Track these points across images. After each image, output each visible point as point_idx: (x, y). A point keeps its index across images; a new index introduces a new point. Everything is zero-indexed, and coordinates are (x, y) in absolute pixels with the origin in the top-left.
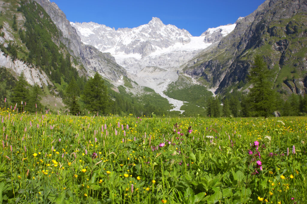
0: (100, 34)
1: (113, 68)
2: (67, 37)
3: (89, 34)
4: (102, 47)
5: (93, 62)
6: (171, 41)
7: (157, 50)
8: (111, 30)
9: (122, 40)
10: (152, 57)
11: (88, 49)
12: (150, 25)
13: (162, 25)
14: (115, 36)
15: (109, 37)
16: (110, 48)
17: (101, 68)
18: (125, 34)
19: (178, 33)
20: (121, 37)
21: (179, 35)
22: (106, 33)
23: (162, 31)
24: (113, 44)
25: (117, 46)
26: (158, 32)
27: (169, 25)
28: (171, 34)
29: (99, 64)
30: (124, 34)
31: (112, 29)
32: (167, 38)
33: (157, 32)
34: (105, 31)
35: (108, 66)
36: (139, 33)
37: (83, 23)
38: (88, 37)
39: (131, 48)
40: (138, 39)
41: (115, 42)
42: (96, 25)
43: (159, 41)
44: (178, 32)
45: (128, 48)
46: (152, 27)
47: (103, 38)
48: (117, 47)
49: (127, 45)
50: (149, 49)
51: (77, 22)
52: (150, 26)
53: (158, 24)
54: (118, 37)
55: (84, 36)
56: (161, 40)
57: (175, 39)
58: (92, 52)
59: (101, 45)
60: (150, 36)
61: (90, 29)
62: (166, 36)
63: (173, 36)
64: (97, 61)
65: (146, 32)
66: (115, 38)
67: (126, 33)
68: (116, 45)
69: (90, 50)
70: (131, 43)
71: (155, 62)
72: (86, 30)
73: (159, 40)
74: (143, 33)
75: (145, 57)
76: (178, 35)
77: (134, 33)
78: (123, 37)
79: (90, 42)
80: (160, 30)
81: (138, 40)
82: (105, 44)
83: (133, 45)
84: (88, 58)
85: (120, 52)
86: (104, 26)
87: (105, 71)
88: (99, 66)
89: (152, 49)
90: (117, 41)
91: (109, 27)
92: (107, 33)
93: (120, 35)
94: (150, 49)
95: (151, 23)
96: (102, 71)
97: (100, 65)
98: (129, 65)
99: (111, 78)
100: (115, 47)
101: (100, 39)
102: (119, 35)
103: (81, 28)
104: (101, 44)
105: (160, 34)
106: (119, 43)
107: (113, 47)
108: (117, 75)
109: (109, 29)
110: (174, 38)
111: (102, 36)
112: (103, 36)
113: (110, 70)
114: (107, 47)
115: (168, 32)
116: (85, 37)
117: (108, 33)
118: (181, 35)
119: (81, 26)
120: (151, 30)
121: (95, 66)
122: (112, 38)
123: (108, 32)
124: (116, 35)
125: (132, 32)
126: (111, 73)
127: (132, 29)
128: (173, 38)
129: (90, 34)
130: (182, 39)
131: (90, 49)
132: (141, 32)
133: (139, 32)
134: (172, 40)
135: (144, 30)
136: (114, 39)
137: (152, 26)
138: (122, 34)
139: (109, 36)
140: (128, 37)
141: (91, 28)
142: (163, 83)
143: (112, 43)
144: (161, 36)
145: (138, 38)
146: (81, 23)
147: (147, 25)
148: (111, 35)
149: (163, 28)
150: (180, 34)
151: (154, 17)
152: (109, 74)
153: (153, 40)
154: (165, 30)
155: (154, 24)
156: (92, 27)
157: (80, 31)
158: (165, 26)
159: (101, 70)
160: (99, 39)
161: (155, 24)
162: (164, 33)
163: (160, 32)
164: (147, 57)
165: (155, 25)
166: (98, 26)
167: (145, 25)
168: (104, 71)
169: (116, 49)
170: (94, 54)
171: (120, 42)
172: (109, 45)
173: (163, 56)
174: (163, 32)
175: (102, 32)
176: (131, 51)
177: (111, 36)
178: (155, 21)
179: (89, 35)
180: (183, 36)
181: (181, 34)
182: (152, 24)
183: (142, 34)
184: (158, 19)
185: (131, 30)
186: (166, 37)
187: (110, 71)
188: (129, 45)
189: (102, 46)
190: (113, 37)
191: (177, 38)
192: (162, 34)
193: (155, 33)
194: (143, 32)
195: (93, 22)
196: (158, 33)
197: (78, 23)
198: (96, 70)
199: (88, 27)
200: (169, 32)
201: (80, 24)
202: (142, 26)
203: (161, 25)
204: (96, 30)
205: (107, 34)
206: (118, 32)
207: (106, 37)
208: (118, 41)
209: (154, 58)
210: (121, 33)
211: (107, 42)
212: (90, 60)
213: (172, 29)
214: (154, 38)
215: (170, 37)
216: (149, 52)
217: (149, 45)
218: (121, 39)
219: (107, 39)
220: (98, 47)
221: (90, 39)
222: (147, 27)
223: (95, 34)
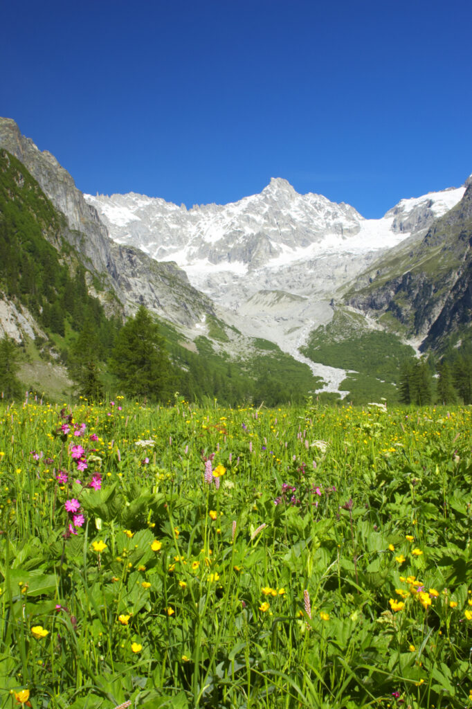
0: (151, 219)
1: (183, 296)
2: (77, 229)
3: (128, 221)
4: (158, 249)
5: (136, 285)
6: (315, 231)
7: (282, 252)
8: (176, 211)
9: (202, 233)
10: (272, 269)
11: (125, 255)
12: (265, 195)
13: (294, 195)
14: (185, 223)
15: (173, 226)
16: (175, 251)
17: (156, 298)
18: (209, 217)
19: (332, 211)
20: (200, 225)
21: (333, 218)
23: (292, 209)
24: (181, 240)
25: (192, 247)
26: (284, 212)
27: (310, 194)
28: (315, 215)
29: (151, 287)
30: (207, 218)
31: (178, 207)
32: (305, 225)
33: (282, 211)
34: (164, 211)
35: (171, 292)
36: (240, 215)
37: (112, 197)
38: (126, 228)
39: (223, 251)
40: (239, 229)
41: (187, 238)
42: (142, 200)
43: (287, 232)
44: (330, 209)
45: (217, 249)
46: (270, 201)
47: (159, 229)
48: (191, 249)
49: (213, 244)
50: (266, 250)
51: (99, 195)
52: (266, 197)
53: (283, 192)
54: (194, 225)
55: (115, 225)
56: (292, 229)
57: (325, 226)
58: (135, 260)
59: (155, 243)
60: (266, 221)
61: (130, 209)
62: (304, 221)
63: (319, 220)
64: (146, 282)
65: (258, 213)
66: (186, 228)
67: (211, 215)
68: (188, 244)
69: (129, 256)
70: (224, 238)
71: (278, 281)
72: (120, 212)
73: (287, 229)
74: (251, 215)
75: (256, 270)
76: (330, 217)
77: (230, 214)
78: (205, 224)
79: (129, 238)
80: (289, 207)
81: (239, 231)
82: (164, 243)
83: (228, 242)
84: (126, 276)
85: (199, 260)
86: (161, 202)
87: (165, 303)
88: (151, 292)
89: (271, 252)
90: (192, 234)
91: (173, 202)
92: (167, 217)
93: (196, 222)
94: (268, 250)
95: (267, 190)
96: (158, 303)
97: (153, 291)
98: (219, 288)
99: (178, 319)
100: (187, 248)
101: (151, 230)
102: (194, 220)
103: (109, 207)
104: (154, 241)
105: (289, 215)
106: (196, 238)
107: (183, 248)
108: (192, 313)
109: (172, 207)
110: (322, 224)
111: (157, 224)
112: (159, 225)
113: (177, 301)
114: (169, 247)
115: (307, 211)
116: (119, 227)
117: (169, 217)
118: (337, 217)
119: (108, 203)
120: (267, 206)
121: (142, 292)
122: (179, 227)
123: (170, 215)
124: (188, 222)
125: (224, 213)
126: (178, 308)
127: (225, 207)
128: (320, 224)
129: (130, 220)
130: (341, 225)
131: (131, 255)
132: (245, 212)
133: (242, 213)
134: (316, 228)
135: (251, 207)
136: (184, 229)
137: (271, 197)
138: (203, 218)
139: (174, 223)
140: (216, 224)
141: (131, 207)
142: (298, 328)
143: (179, 239)
144: (292, 221)
145: (240, 227)
146: (110, 197)
147: (259, 195)
148: (178, 221)
149: (297, 203)
150: (335, 216)
151: (275, 178)
152: (173, 311)
153: (273, 231)
154: (300, 206)
155: (274, 193)
156: (134, 203)
157: (106, 213)
158: (300, 198)
159: (155, 301)
160: (149, 231)
161: (276, 194)
162: (299, 214)
163: (289, 211)
164: (261, 270)
165: (277, 196)
166: (147, 200)
167: (254, 196)
168: (163, 305)
169: (190, 252)
170: (140, 264)
171: (197, 236)
172: (173, 244)
173: (297, 267)
174: (296, 211)
175: (157, 215)
176: (225, 257)
177: (176, 224)
178: (278, 187)
179: (128, 224)
180: (342, 219)
181: (338, 215)
182: (270, 193)
183: (248, 218)
184: (285, 182)
185: (224, 209)
186: (303, 223)
187: (176, 304)
188: (219, 243)
189: (156, 246)
190: (182, 226)
191: (328, 225)
192: (294, 215)
193: (278, 214)
194: (251, 212)
195: (135, 192)
196: (285, 214)
197: (103, 197)
198: (145, 302)
199: (125, 204)
200: (309, 210)
201: (107, 197)
202: (248, 198)
203: (291, 195)
204: (142, 210)
205: (169, 220)
206: (194, 213)
207: (166, 227)
208: (194, 236)
209: (275, 273)
210: (200, 215)
211: (168, 238)
212: (131, 280)
213: (316, 203)
214: (275, 226)
215: (312, 221)
216: (264, 257)
217: (264, 241)
218: (201, 230)
219: (169, 230)
220: (148, 249)
221: (130, 232)
222: (259, 200)
223: (140, 219)
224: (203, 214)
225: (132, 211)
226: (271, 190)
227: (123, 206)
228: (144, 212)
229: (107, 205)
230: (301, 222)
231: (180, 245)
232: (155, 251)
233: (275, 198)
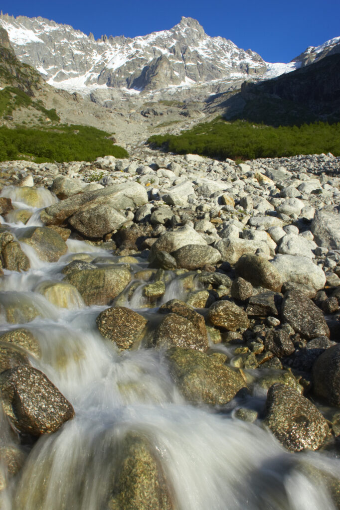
0: (56, 43)
3: (30, 42)
4: (57, 73)
6: (221, 68)
7: (184, 81)
8: (84, 39)
9: (106, 61)
10: (169, 91)
12: (174, 32)
13: (203, 35)
14: (91, 51)
15: (76, 52)
16: (76, 76)
18: (116, 48)
19: (239, 53)
20: (106, 54)
21: (240, 59)
22: (71, 44)
23: (200, 47)
24: (83, 66)
25: (94, 73)
26: (191, 49)
27: (219, 37)
28: (222, 55)
30: (113, 49)
31: (86, 36)
32: (211, 62)
33: (190, 47)
34: (70, 38)
36: (147, 47)
37: (18, 18)
38: (24, 47)
39: (123, 77)
40: (142, 57)
41: (91, 64)
42: (49, 25)
43: (192, 66)
44: (237, 51)
45: (117, 75)
46: (178, 37)
47: (63, 53)
49: (114, 70)
50: (166, 75)
51: (4, 14)
52: (175, 34)
53: (193, 31)
54: (100, 54)
55: (14, 44)
56: (198, 64)
57: (231, 65)
59: (56, 67)
60: (172, 54)
61: (35, 32)
62: (210, 58)
63: (226, 60)
65: (165, 47)
66: (90, 55)
67: (118, 46)
68: (90, 70)
70: (125, 65)
72: (24, 33)
73: (193, 64)
74: (157, 48)
76: (237, 58)
77: (135, 46)
78: (111, 54)
79: (27, 57)
80: (197, 45)
81: (142, 59)
82: (64, 67)
83: (129, 69)
85: (98, 85)
86: (68, 29)
89: (171, 77)
90: (96, 62)
91: (81, 31)
92: (73, 43)
93: (103, 51)
94: (169, 75)
95: (177, 27)
100: (88, 74)
101: (54, 54)
102: (101, 50)
103: (13, 27)
104: (55, 65)
105: (196, 52)
106: (99, 66)
107: (84, 74)
109: (80, 35)
110: (229, 63)
111: (61, 49)
112: (63, 50)
114: (69, 72)
115: (215, 50)
116: (18, 46)
117: (75, 44)
118: (244, 58)
119: (12, 24)
120: (175, 41)
122: (83, 54)
123: (76, 41)
124: (94, 51)
125: (131, 45)
127: (133, 40)
128: (226, 63)
129: (32, 41)
130: (247, 65)
132: (151, 45)
133: (149, 45)
134: (222, 66)
135: (159, 41)
136: (88, 57)
137: (179, 33)
138: (110, 48)
139: (79, 50)
140: (121, 54)
141: (37, 31)
143: (81, 64)
144: (199, 57)
145: (143, 55)
146: (15, 18)
147: (168, 31)
148: (83, 48)
149: (205, 42)
150: (242, 57)
151: (186, 17)
153: (178, 63)
154: (208, 46)
155: (184, 31)
156: (41, 28)
158: (208, 38)
160: (51, 54)
162: (206, 52)
163: (196, 48)
164: (156, 91)
165: (187, 33)
166: (55, 26)
167: (163, 31)
169: (90, 78)
171: (100, 63)
172: (74, 69)
174: (203, 49)
175: (62, 41)
176: (124, 83)
177: (81, 50)
178: (187, 27)
179: (28, 43)
180: (248, 60)
181: (245, 56)
182: (179, 30)
183: (155, 50)
184: (195, 22)
185: (131, 41)
186: (210, 60)
188: (119, 70)
189: (55, 70)
190: (87, 54)
191: (234, 64)
192: (201, 52)
193: (185, 50)
194: (158, 45)
195: (43, 17)
196: (192, 51)
197: (7, 16)
199: (31, 27)
200: (216, 49)
201: (13, 18)
202: (157, 33)
203: (200, 35)
204: (48, 34)
205: (74, 46)
206: (101, 43)
207: (70, 52)
208: (97, 63)
209: (172, 94)
210: (108, 46)
211: (70, 63)
213: (224, 45)
214: (180, 60)
215: (219, 59)
216: (162, 81)
217: (165, 65)
218: (106, 59)
219: (72, 55)
220: (48, 71)
221: (29, 51)
222: (168, 35)
223: (42, 42)
224: (110, 45)
225: (37, 34)
226: (180, 28)
227: (28, 29)
228: (49, 36)
229: (11, 25)
230: (207, 58)
231: (81, 71)
232: (54, 74)
233: (183, 35)
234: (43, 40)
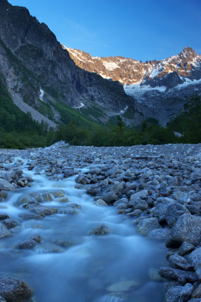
0: (126, 67)
1: (116, 97)
3: (114, 68)
5: (91, 90)
7: (185, 81)
8: (138, 64)
10: (178, 89)
13: (195, 55)
14: (141, 69)
15: (135, 71)
16: (136, 82)
17: (101, 97)
18: (153, 66)
20: (148, 70)
22: (132, 67)
23: (193, 62)
29: (99, 91)
33: (188, 63)
34: (132, 64)
35: (109, 94)
38: (113, 71)
39: (157, 81)
40: (166, 71)
41: (142, 76)
42: (122, 59)
45: (154, 81)
46: (182, 58)
47: (129, 72)
48: (143, 81)
49: (153, 78)
50: (176, 80)
52: (181, 56)
53: (189, 54)
54: (145, 70)
55: (108, 70)
56: (192, 71)
59: (126, 78)
60: (180, 67)
61: (116, 63)
64: (97, 89)
65: (176, 64)
66: (141, 71)
68: (142, 79)
70: (158, 75)
71: (179, 94)
72: (111, 65)
73: (190, 71)
74: (172, 65)
75: (170, 89)
77: (162, 65)
78: (151, 69)
79: (114, 76)
80: (192, 61)
81: (165, 72)
82: (130, 78)
83: (160, 77)
84: (86, 86)
85: (146, 86)
86: (131, 60)
87: (105, 99)
88: (98, 94)
89: (179, 81)
90: (144, 74)
92: (133, 66)
93: (147, 68)
96: (102, 100)
97: (100, 94)
98: (150, 97)
99: (111, 108)
100: (141, 81)
101: (125, 73)
103: (107, 62)
105: (191, 64)
107: (139, 80)
108: (120, 105)
109: (136, 62)
112: (129, 70)
114: (132, 80)
116: (110, 71)
117: (134, 67)
120: (181, 60)
121: (93, 94)
122: (138, 71)
123: (134, 65)
124: (143, 69)
125: (160, 64)
126: (112, 102)
127: (161, 61)
129: (115, 68)
132: (169, 63)
133: (168, 64)
135: (173, 61)
137: (183, 56)
138: (150, 67)
139: (136, 69)
140: (155, 69)
141: (117, 62)
143: (137, 76)
144: (193, 67)
151: (186, 47)
152: (109, 104)
153: (183, 72)
154: (197, 60)
155: (185, 54)
156: (118, 61)
157: (105, 65)
158: (198, 56)
159: (100, 99)
160: (124, 73)
161: (186, 54)
162: (197, 64)
163: (191, 63)
164: (172, 90)
165: (186, 56)
166: (125, 59)
168: (104, 100)
169: (142, 82)
170: (94, 81)
171: (146, 75)
172: (134, 79)
173: (190, 88)
174: (195, 63)
175: (128, 66)
176: (157, 84)
177: (137, 69)
178: (187, 52)
179: (114, 69)
182: (183, 54)
183: (171, 66)
186: (198, 68)
187: (111, 100)
188: (155, 78)
189: (126, 80)
190: (140, 71)
193: (185, 64)
194: (172, 63)
196: (189, 64)
198: (94, 99)
203: (193, 55)
204: (122, 63)
205: (134, 68)
206: (146, 65)
207: (132, 71)
208: (145, 75)
211: (132, 76)
212: (89, 88)
214: (183, 70)
216: (175, 83)
217: (176, 76)
218: (148, 72)
219: (133, 72)
220: (123, 81)
221: (115, 73)
222: (177, 58)
223: (120, 68)
224: (150, 65)
225: (117, 64)
226: (183, 53)
227: (113, 62)
228: (122, 65)
229: (106, 62)
230: (197, 67)
231: (138, 79)
233: (185, 56)
234: (120, 67)
